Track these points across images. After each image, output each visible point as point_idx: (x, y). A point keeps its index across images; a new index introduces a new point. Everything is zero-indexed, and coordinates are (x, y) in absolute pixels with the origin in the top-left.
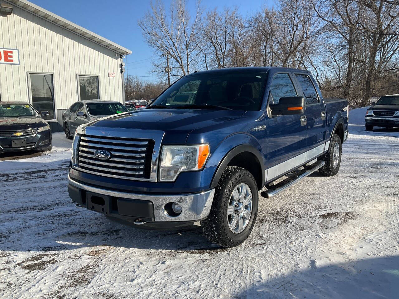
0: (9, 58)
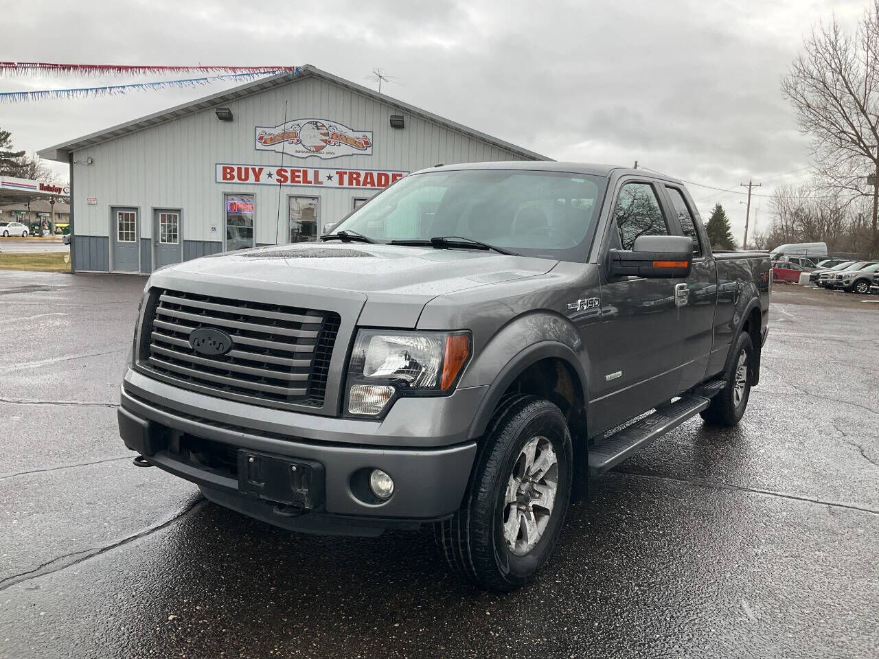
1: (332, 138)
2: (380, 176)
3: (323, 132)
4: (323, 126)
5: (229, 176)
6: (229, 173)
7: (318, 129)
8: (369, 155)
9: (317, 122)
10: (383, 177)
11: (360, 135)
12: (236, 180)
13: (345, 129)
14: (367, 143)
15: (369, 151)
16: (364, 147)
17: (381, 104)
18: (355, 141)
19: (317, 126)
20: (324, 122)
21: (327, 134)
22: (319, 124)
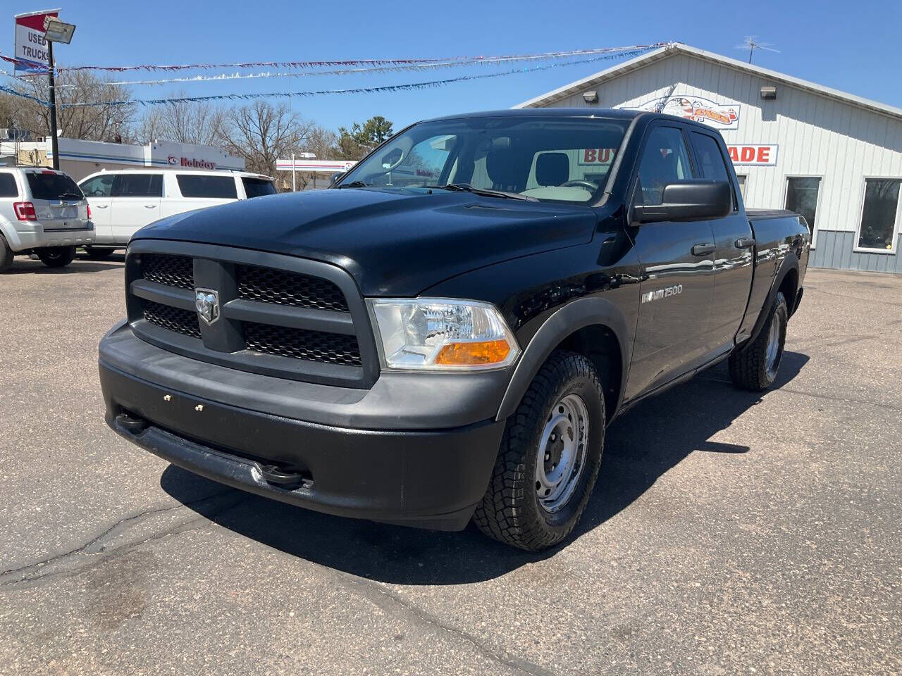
0: (764, 157)
1: (696, 114)
2: (744, 150)
3: (686, 108)
4: (688, 102)
5: (590, 158)
6: (590, 155)
7: (682, 105)
8: (736, 129)
9: (681, 99)
10: (748, 152)
11: (726, 109)
12: (597, 161)
13: (710, 104)
14: (733, 117)
15: (734, 125)
16: (729, 121)
17: (752, 76)
18: (721, 116)
19: (681, 103)
20: (689, 99)
21: (691, 110)
22: (683, 101)
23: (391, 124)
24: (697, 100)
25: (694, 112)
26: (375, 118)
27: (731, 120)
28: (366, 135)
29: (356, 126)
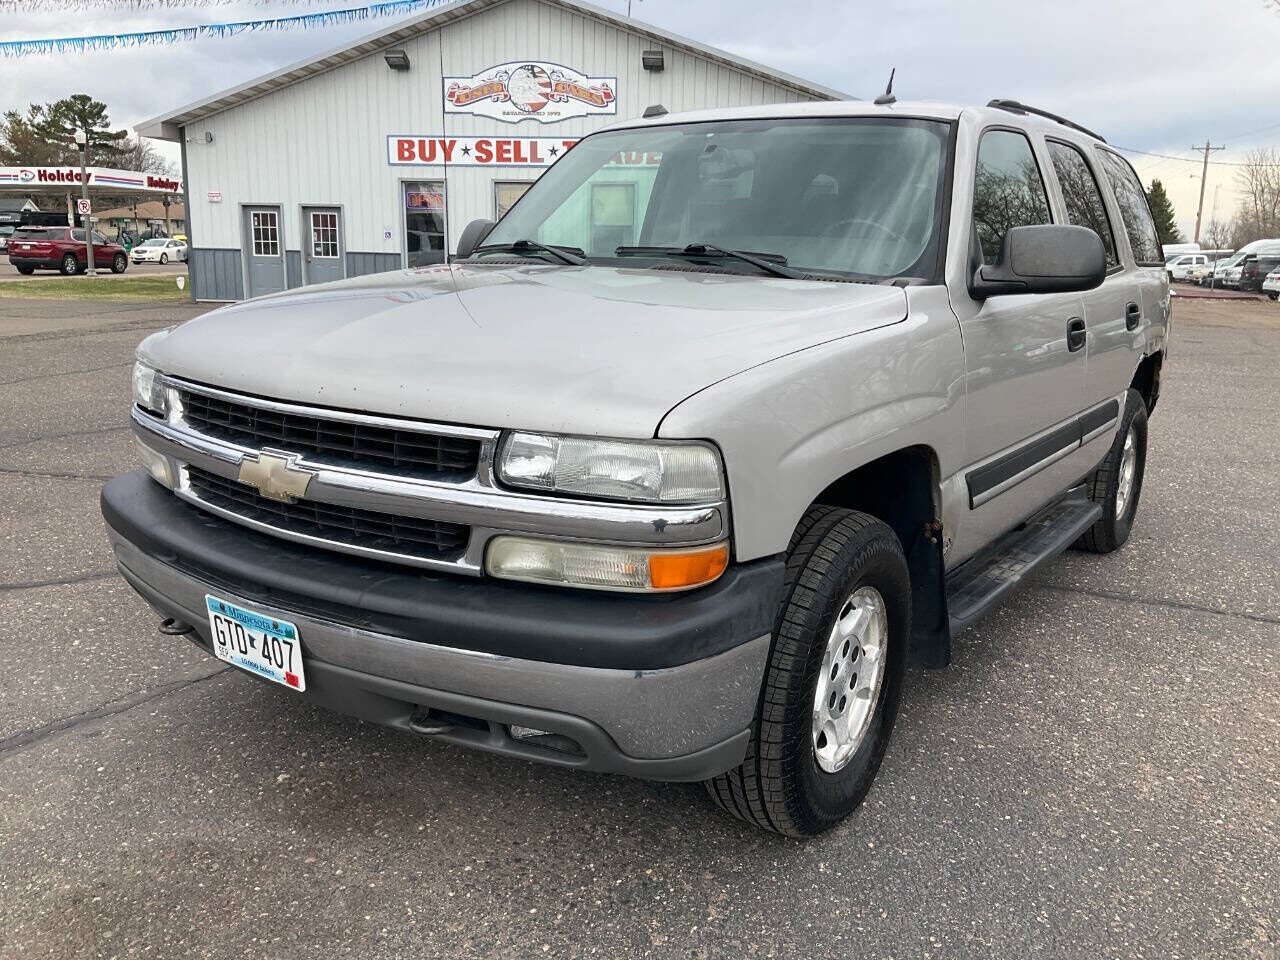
1: (556, 90)
3: (542, 80)
4: (543, 71)
5: (406, 154)
6: (407, 150)
7: (535, 76)
8: (612, 114)
9: (533, 67)
11: (598, 83)
12: (417, 160)
13: (574, 76)
14: (608, 95)
15: (611, 108)
16: (603, 102)
17: (628, 34)
18: (591, 94)
19: (533, 73)
20: (544, 67)
21: (549, 85)
22: (536, 70)
23: (103, 107)
24: (556, 68)
25: (554, 88)
26: (74, 97)
27: (605, 100)
28: (54, 123)
29: (36, 109)
